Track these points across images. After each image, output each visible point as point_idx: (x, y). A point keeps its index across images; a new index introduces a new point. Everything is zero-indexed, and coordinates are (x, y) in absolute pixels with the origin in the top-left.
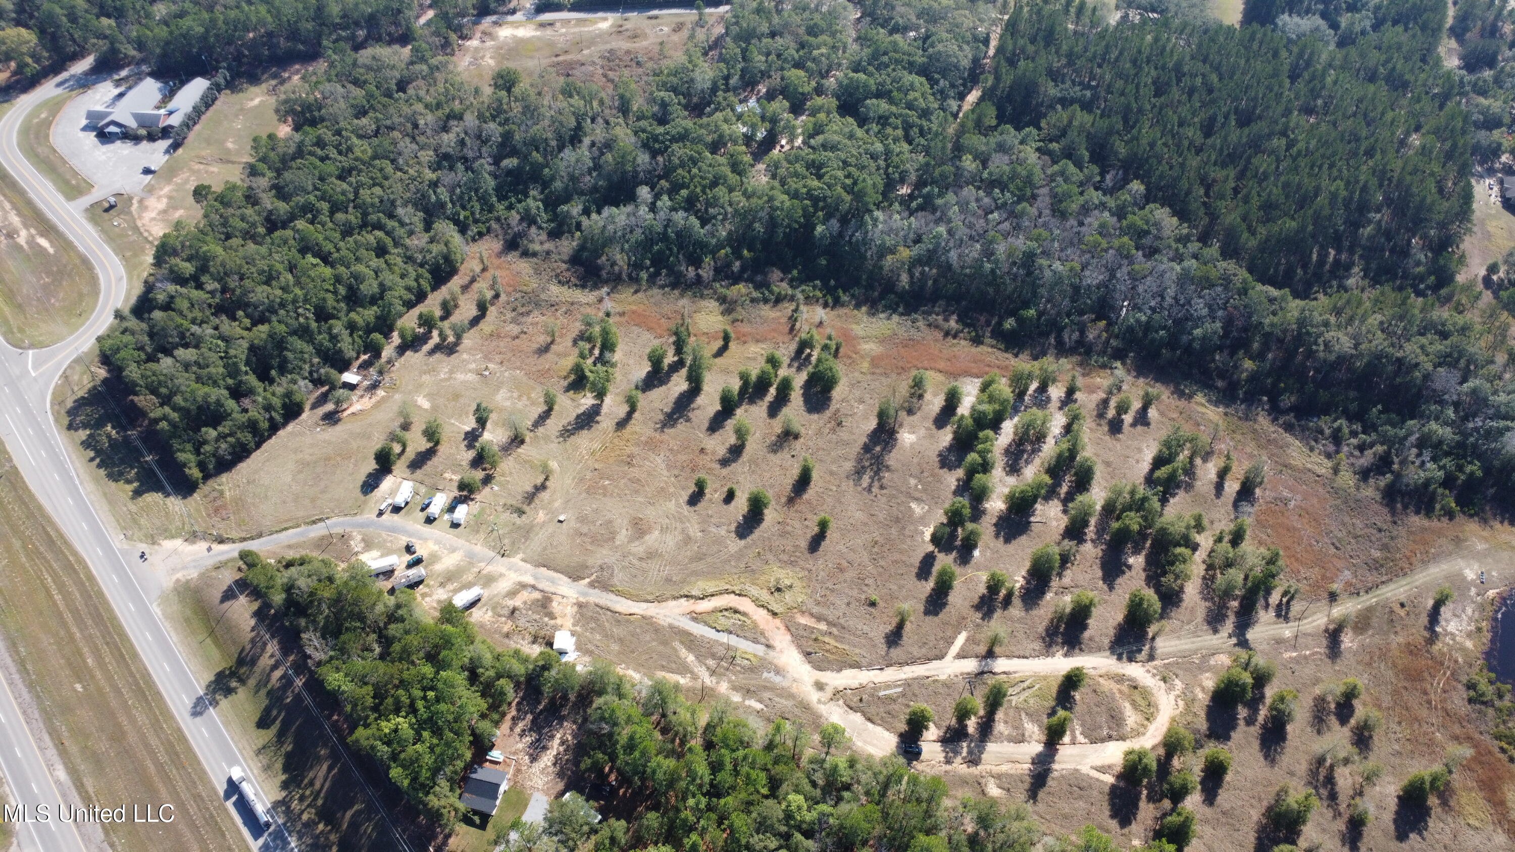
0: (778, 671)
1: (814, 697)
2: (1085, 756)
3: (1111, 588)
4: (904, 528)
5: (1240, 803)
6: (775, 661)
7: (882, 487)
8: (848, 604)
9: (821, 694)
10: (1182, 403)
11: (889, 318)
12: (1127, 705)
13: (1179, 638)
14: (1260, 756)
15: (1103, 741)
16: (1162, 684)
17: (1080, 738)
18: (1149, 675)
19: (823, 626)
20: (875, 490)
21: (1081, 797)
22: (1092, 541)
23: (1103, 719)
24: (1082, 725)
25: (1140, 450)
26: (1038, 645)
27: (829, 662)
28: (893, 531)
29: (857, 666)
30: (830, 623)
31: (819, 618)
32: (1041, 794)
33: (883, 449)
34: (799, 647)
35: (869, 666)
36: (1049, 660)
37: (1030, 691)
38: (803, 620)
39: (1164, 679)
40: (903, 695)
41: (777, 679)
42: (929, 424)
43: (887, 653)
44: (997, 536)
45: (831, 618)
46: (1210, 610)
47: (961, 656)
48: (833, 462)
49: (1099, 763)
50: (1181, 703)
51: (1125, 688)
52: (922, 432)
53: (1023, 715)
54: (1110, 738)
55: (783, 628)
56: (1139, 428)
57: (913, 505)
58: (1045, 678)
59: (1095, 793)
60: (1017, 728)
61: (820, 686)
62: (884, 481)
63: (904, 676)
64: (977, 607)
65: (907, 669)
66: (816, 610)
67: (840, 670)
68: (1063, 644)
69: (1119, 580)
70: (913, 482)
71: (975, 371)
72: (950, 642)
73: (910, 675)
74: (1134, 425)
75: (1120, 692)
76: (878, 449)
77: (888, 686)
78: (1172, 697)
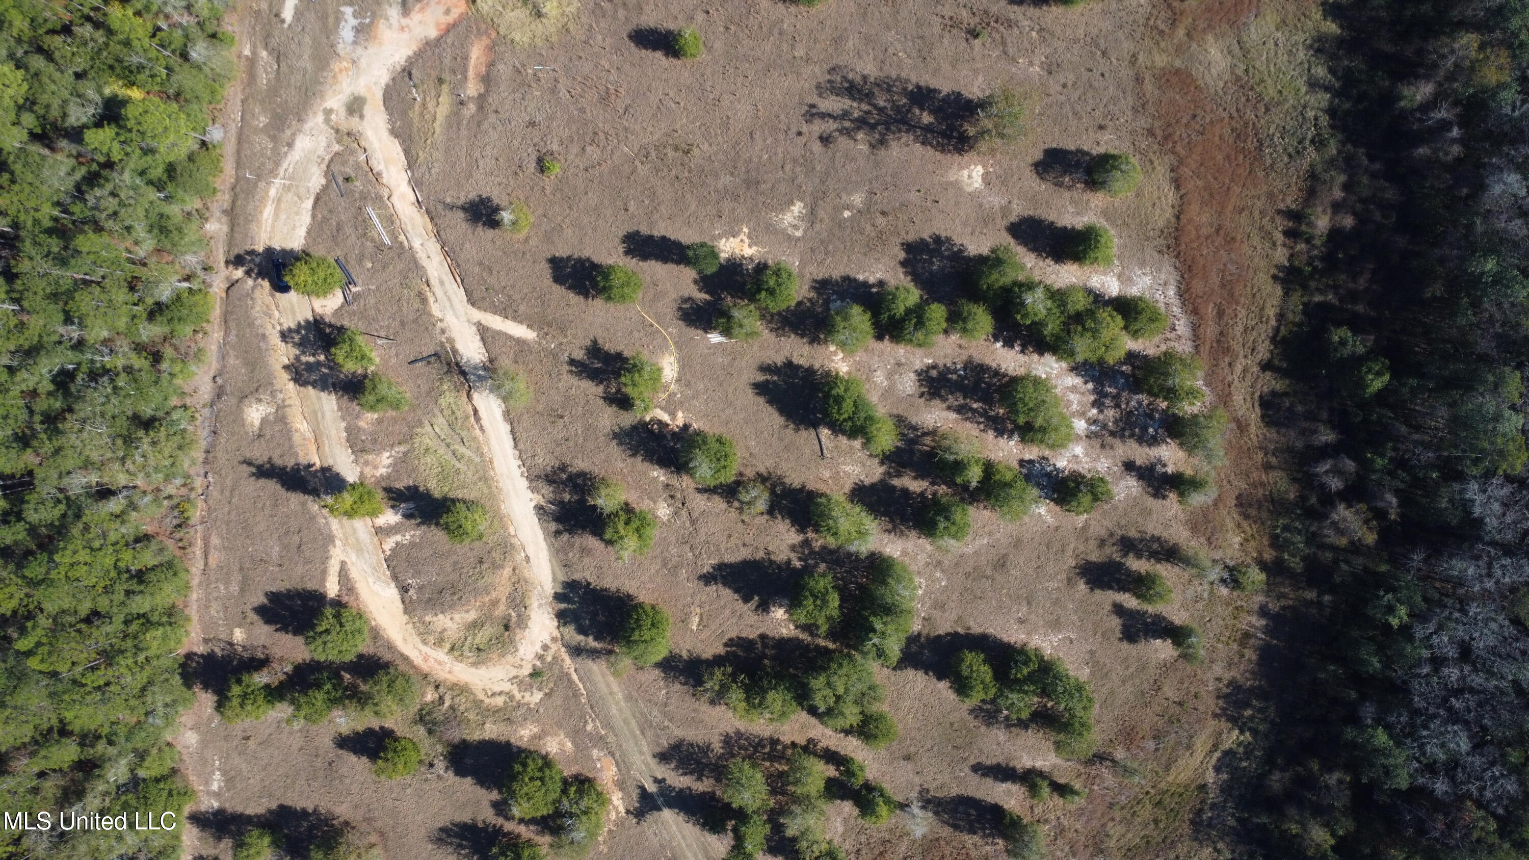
0: (364, 32)
1: (335, 101)
2: (359, 551)
3: (707, 579)
4: (736, 197)
5: (355, 789)
6: (382, 25)
7: (825, 140)
8: (532, 124)
9: (343, 112)
10: (1209, 704)
11: (1313, 85)
12: (472, 616)
13: (629, 698)
14: (444, 821)
15: (395, 578)
16: (527, 670)
17: (390, 543)
18: (538, 648)
19: (472, 89)
20: (818, 127)
21: (285, 547)
22: (806, 543)
23: (432, 575)
24: (412, 545)
25: (1056, 625)
26: (545, 461)
27: (404, 114)
28: (726, 180)
29: (411, 163)
30: (481, 99)
31: (487, 79)
32: (272, 486)
33: (928, 129)
34: (419, 54)
35: (416, 183)
36: (524, 483)
37: (449, 456)
38: (476, 54)
39: (535, 674)
40: (380, 247)
41: (346, 33)
42: (1019, 210)
43: (452, 207)
44: (765, 369)
45: (493, 99)
46: (706, 749)
47: (484, 333)
48: (868, 40)
49: (354, 573)
50: (499, 701)
51: (501, 610)
52: (996, 201)
53: (403, 448)
54: (404, 590)
55: (450, 19)
56: (1115, 623)
57: (797, 208)
58: (485, 479)
59: (300, 570)
60: (375, 441)
61: (355, 106)
62: (843, 142)
63: (416, 244)
64: (594, 350)
65: (434, 247)
66: (503, 70)
67: (394, 133)
68: (561, 504)
69: (727, 594)
70: (857, 199)
71: (1198, 286)
72: (506, 311)
73: (421, 255)
74: (1119, 610)
75: (495, 603)
76: (927, 118)
77: (390, 220)
78: (507, 687)
